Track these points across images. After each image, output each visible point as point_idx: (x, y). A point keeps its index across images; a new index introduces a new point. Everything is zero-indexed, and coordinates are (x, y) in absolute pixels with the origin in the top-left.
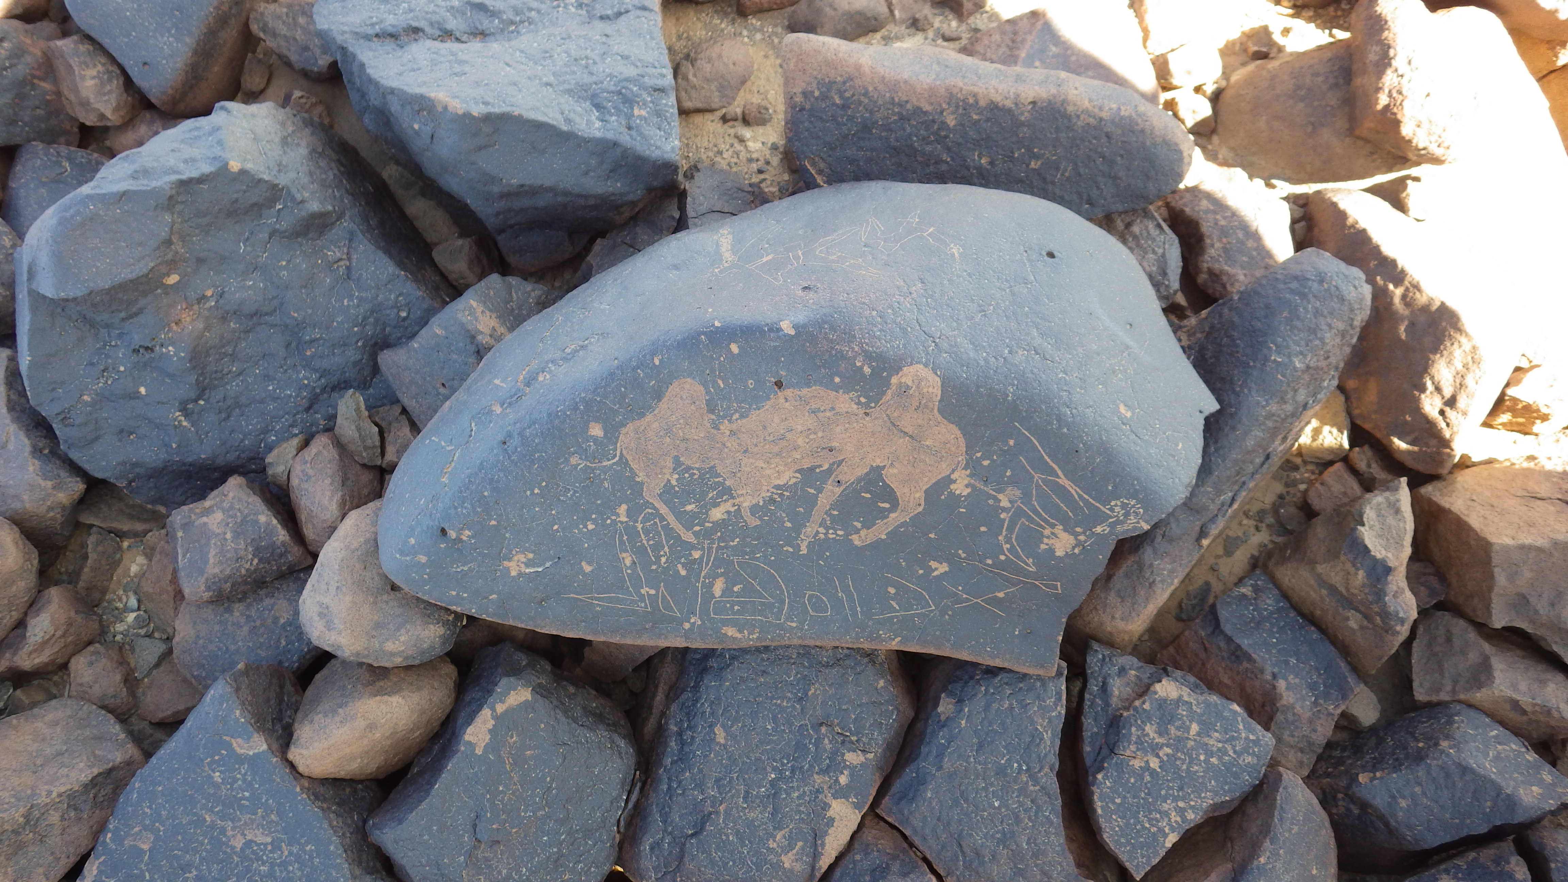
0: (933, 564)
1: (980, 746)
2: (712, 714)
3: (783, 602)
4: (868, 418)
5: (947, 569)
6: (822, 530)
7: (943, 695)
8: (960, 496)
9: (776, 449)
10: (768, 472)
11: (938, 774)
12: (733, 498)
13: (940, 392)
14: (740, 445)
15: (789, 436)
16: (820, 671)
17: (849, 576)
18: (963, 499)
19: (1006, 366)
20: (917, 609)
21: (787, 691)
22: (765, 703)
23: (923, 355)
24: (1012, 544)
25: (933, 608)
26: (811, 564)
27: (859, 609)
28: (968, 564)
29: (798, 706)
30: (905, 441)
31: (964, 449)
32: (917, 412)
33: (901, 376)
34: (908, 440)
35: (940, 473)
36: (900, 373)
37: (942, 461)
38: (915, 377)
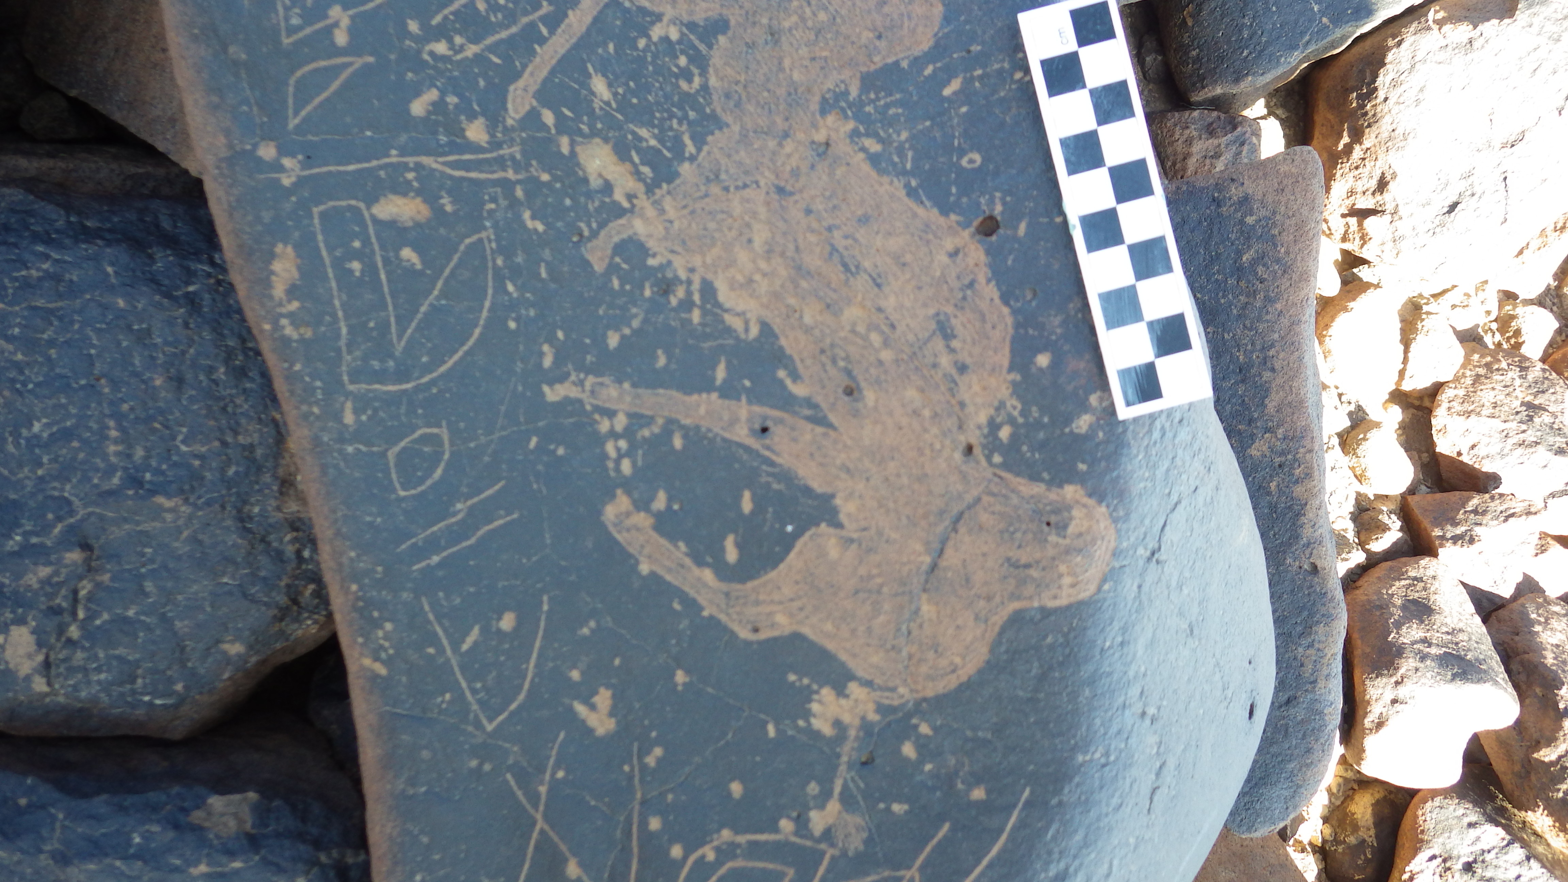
0: (604, 698)
2: (26, 285)
3: (402, 375)
4: (958, 456)
5: (600, 731)
6: (621, 422)
7: (252, 795)
8: (807, 714)
9: (813, 260)
10: (743, 257)
11: (44, 860)
12: (650, 190)
13: (1063, 602)
14: (796, 173)
15: (861, 282)
16: (223, 507)
17: (515, 516)
18: (801, 723)
19: (1133, 726)
20: (474, 692)
21: (148, 444)
22: (100, 404)
23: (1132, 539)
24: (719, 863)
25: (490, 728)
26: (522, 419)
27: (436, 559)
28: (630, 777)
29: (116, 481)
30: (920, 555)
31: (930, 693)
32: (1002, 565)
33: (1085, 506)
34: (922, 563)
35: (854, 656)
36: (1091, 502)
37: (887, 651)
38: (1089, 538)
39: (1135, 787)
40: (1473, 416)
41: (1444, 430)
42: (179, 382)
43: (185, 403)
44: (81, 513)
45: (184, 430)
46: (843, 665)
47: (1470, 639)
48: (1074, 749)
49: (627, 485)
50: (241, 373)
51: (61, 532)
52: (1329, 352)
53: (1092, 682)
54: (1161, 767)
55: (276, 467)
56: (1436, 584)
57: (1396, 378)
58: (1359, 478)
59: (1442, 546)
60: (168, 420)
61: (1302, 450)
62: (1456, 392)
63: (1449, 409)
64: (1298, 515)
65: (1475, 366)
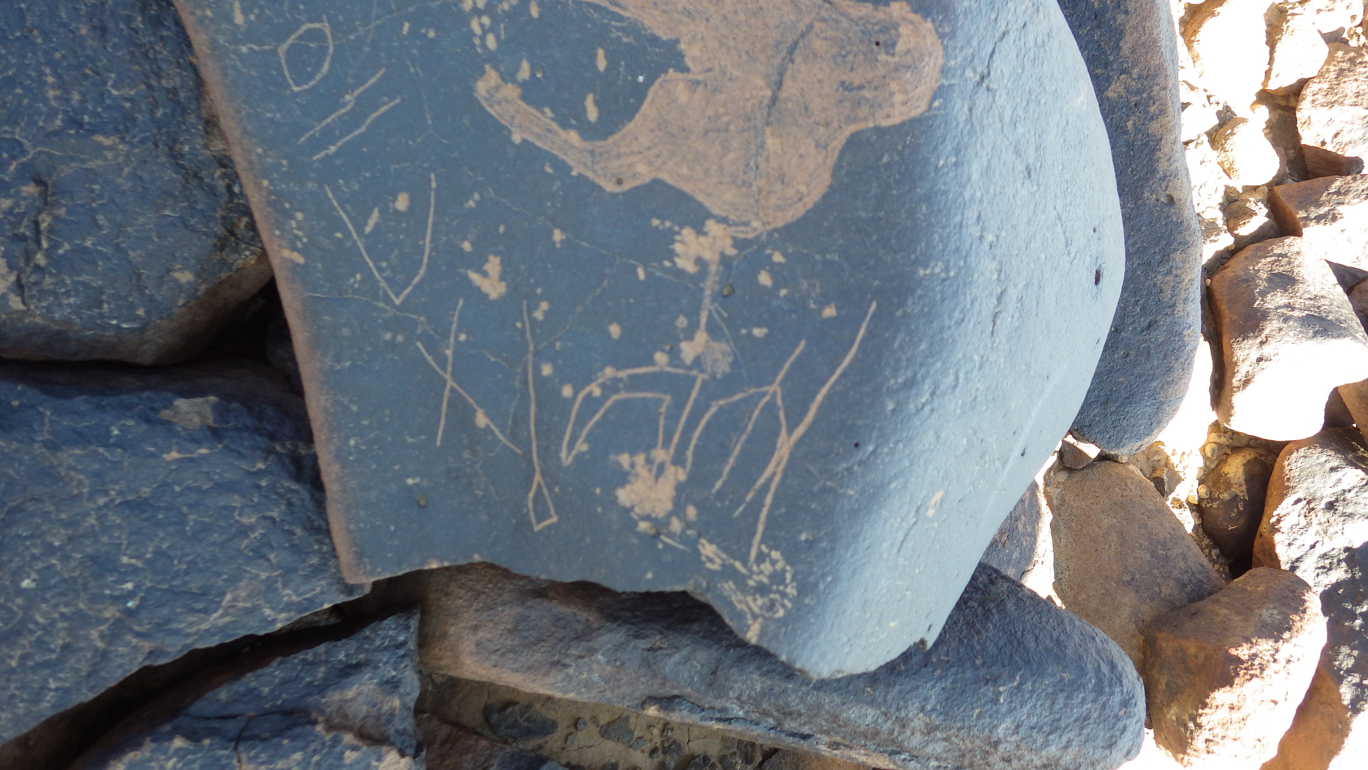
0: (493, 265)
1: (139, 506)
5: (494, 295)
7: (213, 399)
8: (672, 255)
11: (38, 449)
13: (896, 120)
16: (156, 146)
17: (397, 101)
18: (667, 264)
19: (971, 246)
20: (380, 270)
21: (83, 89)
22: (35, 53)
23: (960, 59)
24: (604, 397)
25: (397, 302)
26: (393, 7)
27: (333, 149)
28: (522, 332)
29: (58, 123)
30: (761, 89)
31: (780, 224)
32: (838, 90)
33: (911, 22)
34: (764, 97)
35: (709, 195)
36: (916, 18)
37: (738, 187)
38: (916, 54)
39: (977, 305)
40: (1336, 106)
41: (1308, 122)
42: (102, 31)
43: (110, 50)
44: (32, 152)
45: (113, 76)
46: (700, 205)
47: (1331, 304)
48: (916, 263)
49: (493, 59)
50: (157, 22)
51: (16, 169)
52: (1198, 56)
53: (928, 198)
54: (1002, 293)
55: (199, 109)
56: (1300, 259)
57: (1262, 78)
58: (1228, 172)
59: (1306, 225)
60: (97, 67)
61: (1156, 88)
62: (1320, 86)
63: (1313, 101)
64: (1154, 150)
65: (1339, 62)
